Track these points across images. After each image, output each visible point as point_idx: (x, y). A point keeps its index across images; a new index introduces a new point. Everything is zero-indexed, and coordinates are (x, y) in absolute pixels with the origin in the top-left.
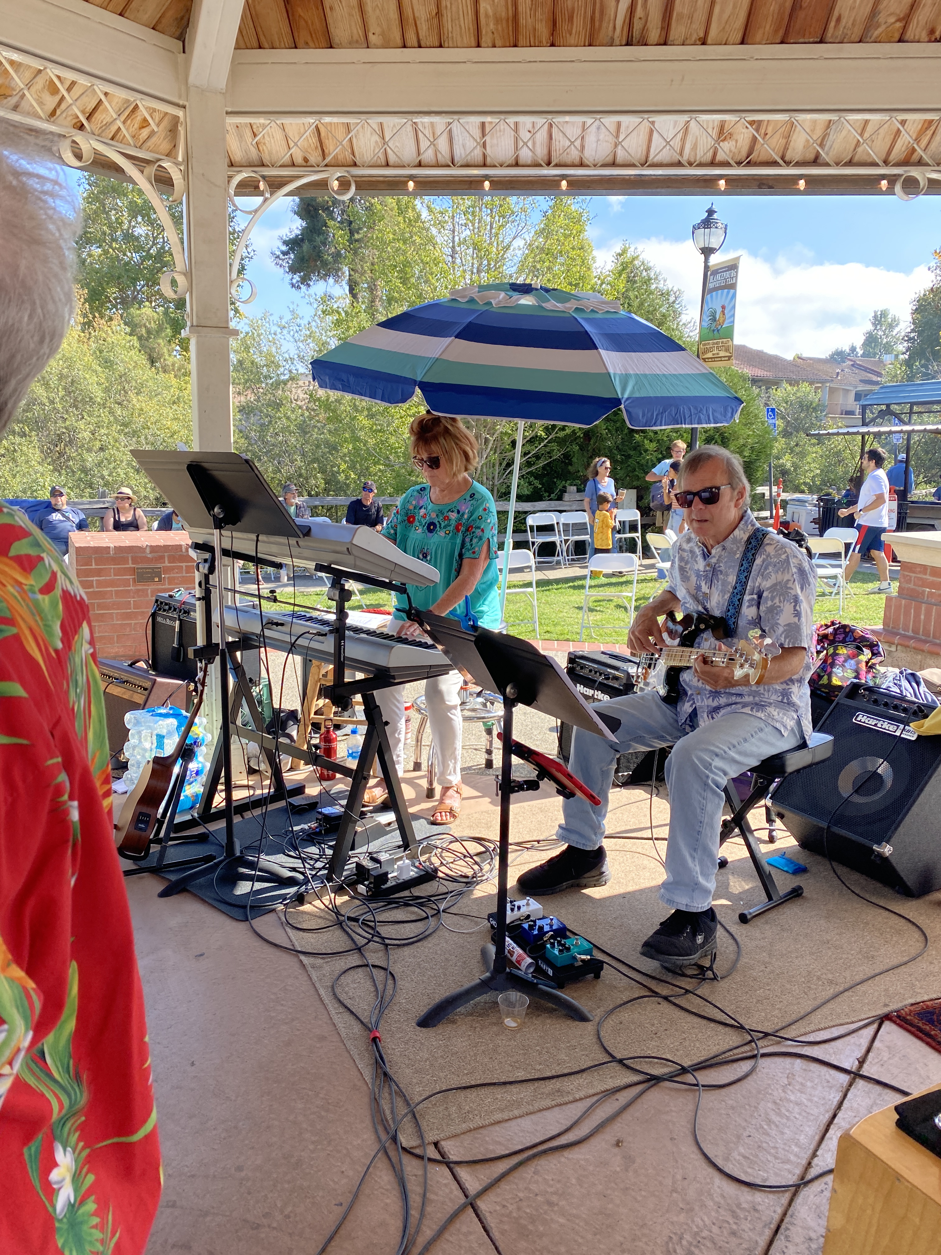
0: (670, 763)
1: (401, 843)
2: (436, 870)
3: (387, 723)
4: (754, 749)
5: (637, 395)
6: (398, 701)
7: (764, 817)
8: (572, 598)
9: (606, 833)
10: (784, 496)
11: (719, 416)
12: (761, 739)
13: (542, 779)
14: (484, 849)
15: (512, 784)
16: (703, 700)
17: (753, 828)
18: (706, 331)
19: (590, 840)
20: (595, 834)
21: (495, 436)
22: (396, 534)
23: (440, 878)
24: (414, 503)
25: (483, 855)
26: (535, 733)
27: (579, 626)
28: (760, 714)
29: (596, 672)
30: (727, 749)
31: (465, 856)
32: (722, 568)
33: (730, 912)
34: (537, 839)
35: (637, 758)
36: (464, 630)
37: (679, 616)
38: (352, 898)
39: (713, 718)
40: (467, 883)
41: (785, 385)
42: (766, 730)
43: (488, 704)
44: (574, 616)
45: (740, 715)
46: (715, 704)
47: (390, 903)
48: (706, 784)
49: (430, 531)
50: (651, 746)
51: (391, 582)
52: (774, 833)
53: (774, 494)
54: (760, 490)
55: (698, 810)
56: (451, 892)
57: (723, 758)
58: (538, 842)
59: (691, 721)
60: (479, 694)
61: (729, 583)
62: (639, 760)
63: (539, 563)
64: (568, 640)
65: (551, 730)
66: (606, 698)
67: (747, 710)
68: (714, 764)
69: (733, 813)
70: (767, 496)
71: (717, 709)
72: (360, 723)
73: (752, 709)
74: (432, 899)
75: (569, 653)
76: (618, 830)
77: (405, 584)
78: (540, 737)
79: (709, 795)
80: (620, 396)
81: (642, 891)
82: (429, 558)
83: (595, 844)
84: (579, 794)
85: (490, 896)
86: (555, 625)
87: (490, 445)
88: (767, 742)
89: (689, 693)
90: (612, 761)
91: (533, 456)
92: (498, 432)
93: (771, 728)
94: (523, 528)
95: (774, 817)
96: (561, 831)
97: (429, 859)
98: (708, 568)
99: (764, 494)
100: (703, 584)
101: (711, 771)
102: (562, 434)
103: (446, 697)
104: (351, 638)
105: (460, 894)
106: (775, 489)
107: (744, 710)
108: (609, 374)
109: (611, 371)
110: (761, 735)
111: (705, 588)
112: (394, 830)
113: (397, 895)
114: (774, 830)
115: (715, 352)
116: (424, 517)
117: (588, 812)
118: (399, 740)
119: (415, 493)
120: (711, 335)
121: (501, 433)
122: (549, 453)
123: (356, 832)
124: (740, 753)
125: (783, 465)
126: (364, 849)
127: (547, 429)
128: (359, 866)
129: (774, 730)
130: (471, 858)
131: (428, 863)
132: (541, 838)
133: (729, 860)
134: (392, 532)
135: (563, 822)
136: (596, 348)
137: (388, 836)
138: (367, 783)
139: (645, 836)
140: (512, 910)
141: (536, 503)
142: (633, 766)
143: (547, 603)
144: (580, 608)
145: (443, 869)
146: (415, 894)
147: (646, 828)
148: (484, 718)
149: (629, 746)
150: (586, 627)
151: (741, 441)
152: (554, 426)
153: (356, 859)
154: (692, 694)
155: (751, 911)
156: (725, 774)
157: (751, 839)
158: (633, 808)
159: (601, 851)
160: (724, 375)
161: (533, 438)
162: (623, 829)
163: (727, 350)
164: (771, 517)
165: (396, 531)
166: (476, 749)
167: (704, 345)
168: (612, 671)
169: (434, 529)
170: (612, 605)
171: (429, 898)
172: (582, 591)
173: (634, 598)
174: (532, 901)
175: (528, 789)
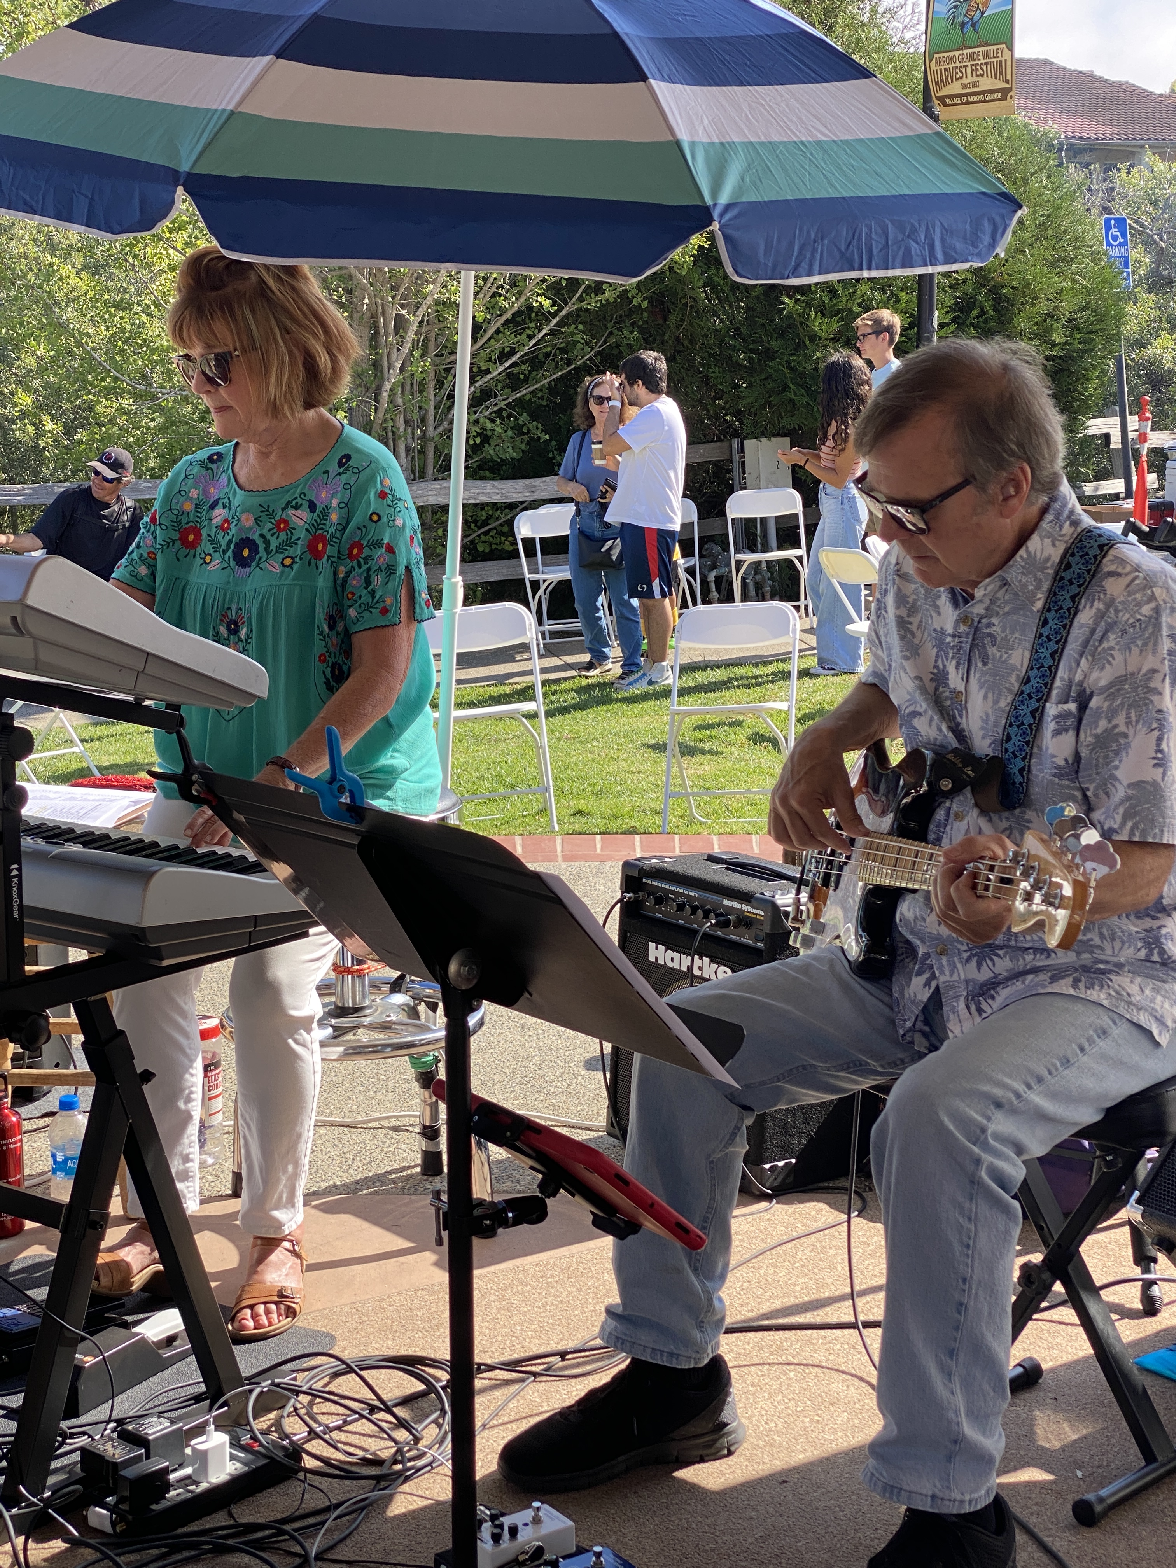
0: (883, 1131)
1: (203, 1388)
2: (295, 1452)
3: (147, 1076)
4: (1089, 1083)
5: (752, 197)
6: (184, 1014)
7: (1129, 1252)
8: (640, 724)
9: (729, 1321)
10: (1158, 439)
11: (959, 245)
12: (1104, 1057)
13: (554, 1194)
14: (421, 1387)
15: (476, 1213)
16: (953, 968)
17: (1098, 1284)
18: (944, 26)
19: (687, 1342)
20: (700, 1325)
21: (420, 313)
22: (153, 575)
23: (307, 1471)
24: (194, 494)
25: (421, 1403)
26: (550, 1076)
27: (661, 794)
28: (1098, 995)
29: (694, 910)
30: (1021, 1088)
31: (373, 1409)
32: (996, 630)
33: (1049, 1499)
34: (560, 1347)
35: (806, 1121)
36: (330, 820)
37: (896, 754)
38: (75, 1543)
39: (980, 1011)
40: (378, 1478)
41: (1149, 157)
42: (1115, 1031)
43: (422, 1008)
44: (648, 767)
45: (1049, 999)
46: (985, 974)
47: (175, 1549)
48: (975, 1182)
49: (243, 562)
50: (834, 1090)
51: (138, 703)
52: (1155, 1290)
53: (1132, 435)
54: (1096, 426)
55: (957, 1248)
56: (337, 1506)
57: (1014, 1111)
58: (563, 1355)
59: (926, 1022)
60: (396, 986)
61: (1013, 668)
62: (812, 1128)
63: (554, 634)
64: (632, 831)
65: (589, 1065)
66: (724, 973)
67: (1064, 986)
68: (992, 1127)
69: (1046, 1244)
70: (1116, 442)
71: (987, 989)
72: (77, 1080)
73: (1075, 984)
74: (288, 1527)
75: (627, 865)
76: (765, 1308)
77: (177, 708)
78: (562, 1086)
79: (984, 1209)
80: (709, 201)
81: (828, 1463)
82: (243, 633)
83: (700, 1350)
84: (649, 1224)
85: (436, 1507)
86: (598, 795)
87: (411, 335)
88: (1119, 1064)
89: (921, 951)
90: (733, 1135)
91: (523, 360)
92: (429, 300)
93: (1126, 1026)
94: (508, 547)
95: (1152, 1251)
96: (612, 1323)
97: (278, 1424)
98: (963, 628)
99: (1107, 437)
100: (951, 668)
101: (986, 1147)
102: (593, 303)
103: (288, 999)
104: (39, 856)
105: (363, 1507)
106: (1133, 422)
107: (1056, 988)
108: (678, 144)
109: (684, 136)
110: (1102, 1044)
111: (955, 680)
112: (182, 1356)
113: (193, 1527)
114: (1153, 1283)
115: (969, 80)
116: (223, 528)
117: (679, 1271)
118: (188, 1117)
119: (196, 469)
120: (957, 34)
121: (437, 303)
122: (563, 351)
123: (79, 1370)
124: (1054, 1096)
125: (1155, 362)
126: (102, 1412)
127: (556, 291)
128: (89, 1456)
129: (1135, 1032)
130: (388, 1410)
131: (274, 1436)
132: (571, 1345)
133: (1044, 1366)
134: (143, 570)
135: (618, 1300)
136: (644, 78)
137: (166, 1373)
138: (101, 1237)
139: (834, 1320)
140: (496, 1538)
141: (537, 482)
142: (798, 1143)
143: (577, 738)
144: (660, 748)
145: (317, 1447)
146: (243, 1520)
147: (841, 1298)
148: (410, 1045)
149: (778, 1094)
150: (678, 795)
151: (1043, 307)
152: (574, 283)
153: (83, 1441)
154: (927, 956)
155: (1103, 1493)
156: (1019, 1150)
157: (1093, 1309)
158: (803, 1251)
159: (717, 1366)
160: (993, 139)
161: (519, 313)
162: (777, 1304)
163: (999, 73)
164: (1129, 494)
165: (152, 568)
166: (396, 1129)
167: (942, 62)
168: (736, 905)
169: (251, 557)
170: (742, 735)
171: (278, 1526)
172: (664, 702)
173: (794, 715)
174: (547, 1511)
175: (517, 1222)
